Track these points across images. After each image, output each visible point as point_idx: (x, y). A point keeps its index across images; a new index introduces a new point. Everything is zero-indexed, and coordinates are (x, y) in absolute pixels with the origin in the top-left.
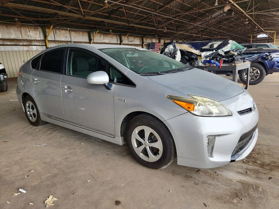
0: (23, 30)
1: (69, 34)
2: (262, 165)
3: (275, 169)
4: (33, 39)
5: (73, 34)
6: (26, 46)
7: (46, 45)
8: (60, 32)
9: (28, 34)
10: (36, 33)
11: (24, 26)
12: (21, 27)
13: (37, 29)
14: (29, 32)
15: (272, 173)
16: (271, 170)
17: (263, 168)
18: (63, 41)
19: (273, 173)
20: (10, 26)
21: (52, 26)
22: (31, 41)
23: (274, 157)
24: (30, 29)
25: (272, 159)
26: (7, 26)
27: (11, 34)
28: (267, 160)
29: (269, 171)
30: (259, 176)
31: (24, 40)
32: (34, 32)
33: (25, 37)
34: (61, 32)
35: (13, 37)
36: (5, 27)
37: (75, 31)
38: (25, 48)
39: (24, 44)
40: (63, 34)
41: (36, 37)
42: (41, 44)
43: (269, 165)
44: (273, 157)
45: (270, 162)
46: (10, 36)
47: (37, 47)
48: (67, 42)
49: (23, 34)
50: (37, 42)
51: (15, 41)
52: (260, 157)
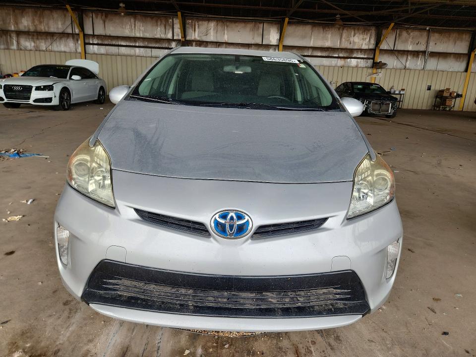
0: (345, 33)
1: (427, 38)
4: (356, 47)
5: (435, 37)
6: (342, 59)
7: (373, 59)
8: (409, 34)
9: (352, 39)
10: (365, 37)
11: (349, 27)
12: (343, 29)
13: (369, 30)
14: (354, 36)
18: (408, 51)
20: (328, 28)
21: (392, 24)
22: (352, 51)
24: (356, 31)
26: (324, 28)
27: (327, 40)
31: (342, 50)
32: (361, 36)
33: (345, 45)
34: (411, 34)
35: (328, 44)
36: (321, 30)
37: (440, 32)
38: (340, 62)
39: (341, 55)
40: (413, 38)
41: (362, 45)
42: (366, 57)
46: (325, 42)
47: (359, 60)
48: (416, 53)
49: (343, 40)
50: (361, 52)
51: (328, 50)
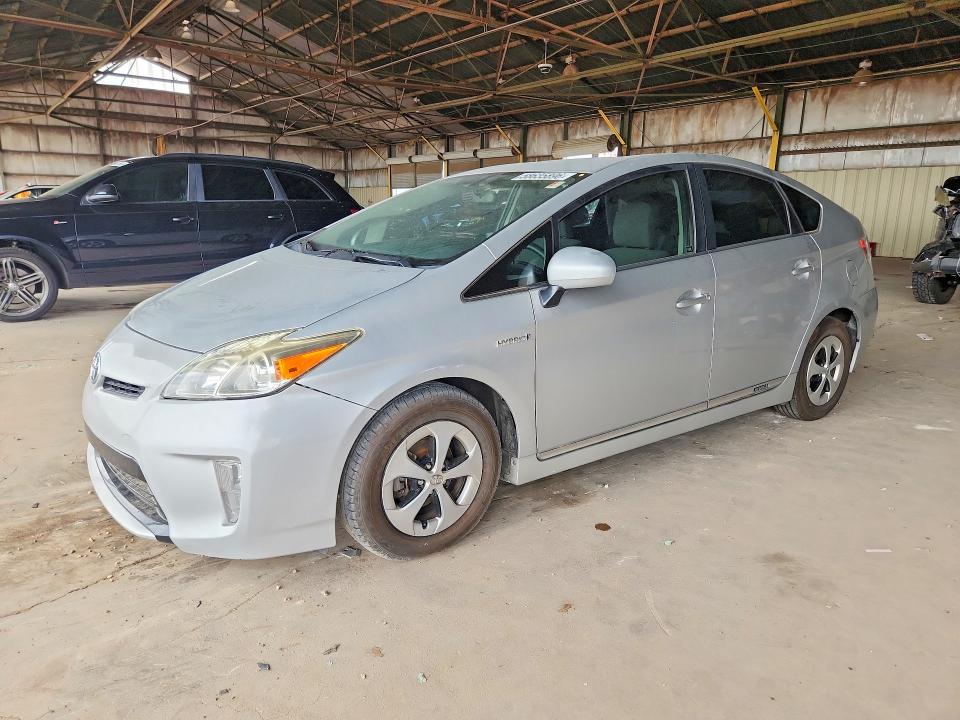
2: (66, 521)
3: (29, 527)
15: (37, 516)
16: (40, 521)
17: (62, 516)
19: (34, 518)
23: (42, 558)
25: (47, 547)
28: (61, 539)
29: (44, 517)
30: (61, 499)
43: (50, 530)
44: (46, 553)
45: (50, 537)
52: (84, 537)
